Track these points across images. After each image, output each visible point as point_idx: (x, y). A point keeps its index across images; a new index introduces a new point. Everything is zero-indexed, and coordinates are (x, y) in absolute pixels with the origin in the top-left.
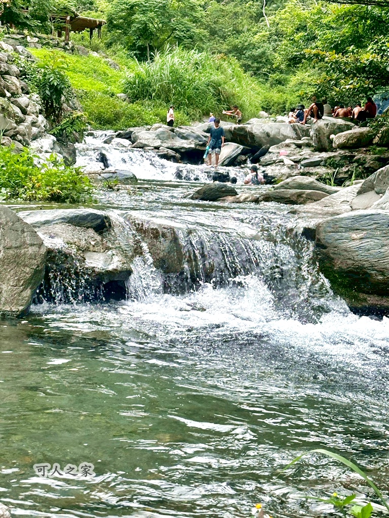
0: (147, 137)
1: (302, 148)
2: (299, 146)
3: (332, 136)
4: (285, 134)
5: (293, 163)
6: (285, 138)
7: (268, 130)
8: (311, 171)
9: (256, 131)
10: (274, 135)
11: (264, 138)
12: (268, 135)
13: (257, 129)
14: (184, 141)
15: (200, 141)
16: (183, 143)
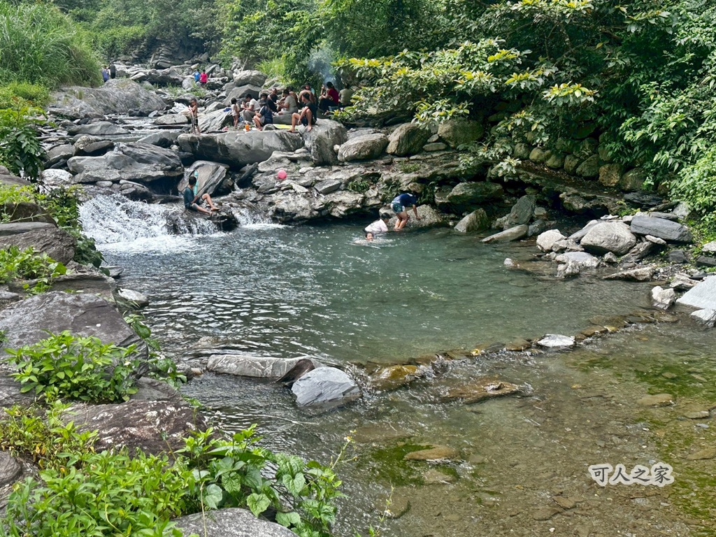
0: (95, 167)
1: (298, 162)
2: (294, 161)
3: (336, 147)
4: (270, 145)
5: (306, 190)
6: (272, 149)
7: (246, 141)
8: (335, 200)
9: (229, 142)
10: (256, 148)
11: (241, 150)
12: (247, 147)
13: (230, 140)
14: (145, 166)
15: (167, 165)
16: (146, 170)
